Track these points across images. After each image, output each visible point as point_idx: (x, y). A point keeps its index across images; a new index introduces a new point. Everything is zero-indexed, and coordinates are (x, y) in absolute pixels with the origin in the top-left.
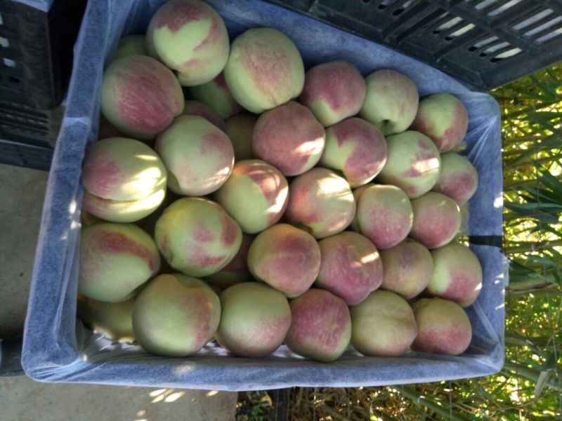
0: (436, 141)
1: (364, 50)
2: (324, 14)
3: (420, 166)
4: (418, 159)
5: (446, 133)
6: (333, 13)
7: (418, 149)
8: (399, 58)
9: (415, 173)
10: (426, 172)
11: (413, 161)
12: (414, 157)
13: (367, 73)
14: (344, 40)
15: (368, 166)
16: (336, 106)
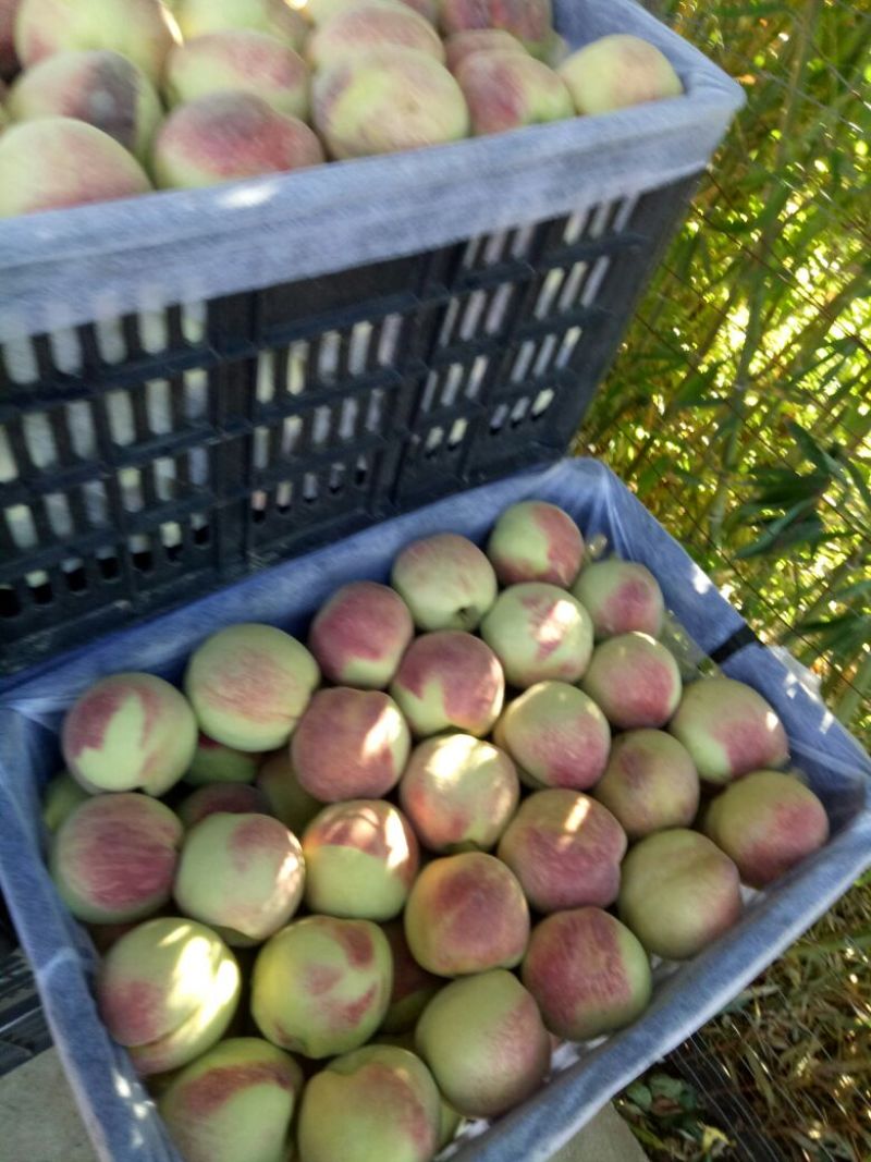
0: (547, 578)
1: (356, 553)
2: (273, 556)
3: (548, 632)
4: (538, 625)
5: (551, 557)
6: (283, 544)
7: (527, 613)
8: (411, 522)
9: (549, 647)
10: (564, 633)
11: (533, 635)
12: (529, 628)
13: (384, 577)
14: (322, 565)
15: (478, 693)
16: (375, 653)
